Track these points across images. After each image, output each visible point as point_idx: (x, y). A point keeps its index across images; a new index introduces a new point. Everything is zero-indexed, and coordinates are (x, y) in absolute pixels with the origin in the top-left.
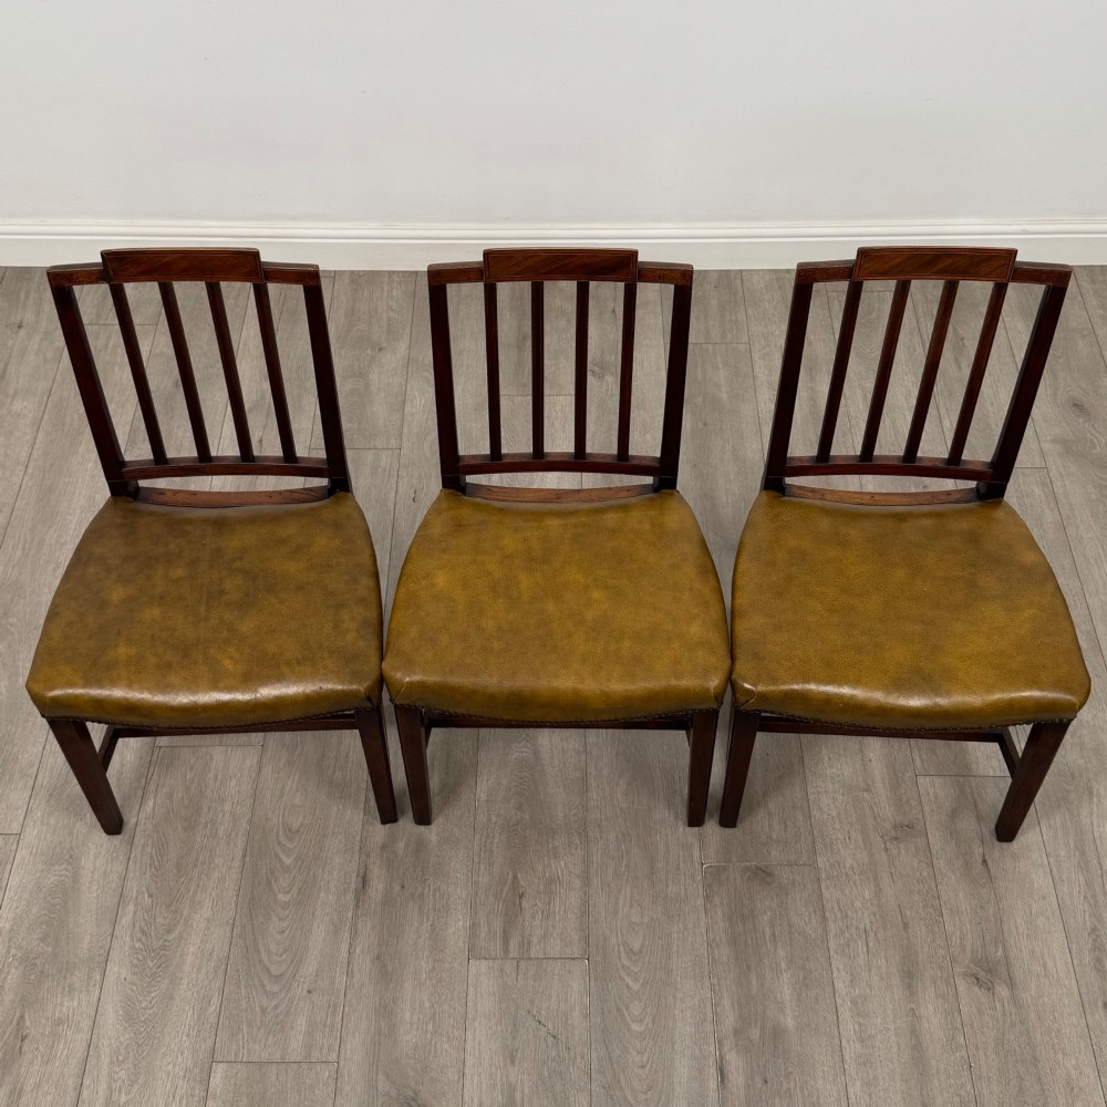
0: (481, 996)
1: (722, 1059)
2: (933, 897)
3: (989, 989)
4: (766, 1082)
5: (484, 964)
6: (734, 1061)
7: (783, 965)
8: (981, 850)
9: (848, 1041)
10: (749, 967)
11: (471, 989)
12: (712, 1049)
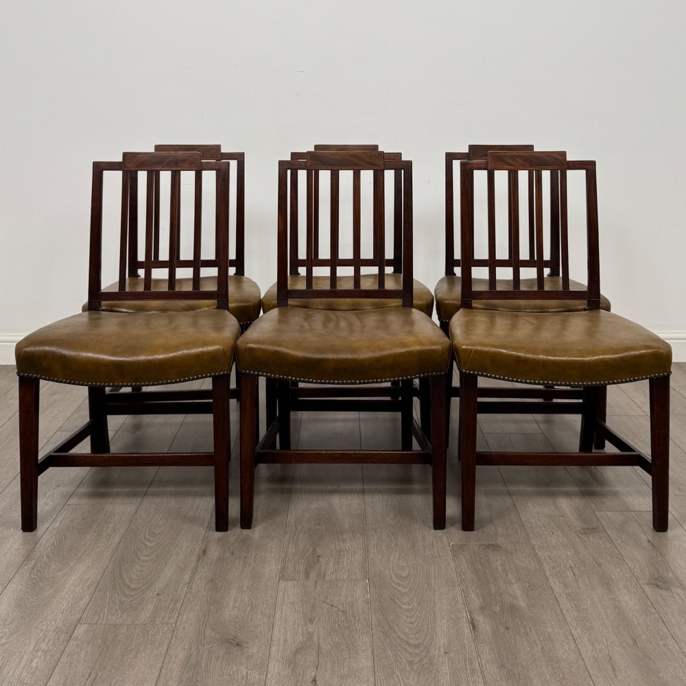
0: (288, 596)
1: (472, 619)
2: (616, 554)
3: (667, 590)
4: (508, 629)
5: (290, 583)
6: (481, 620)
7: (513, 581)
8: (645, 537)
9: (567, 611)
10: (488, 582)
11: (281, 594)
12: (464, 615)
